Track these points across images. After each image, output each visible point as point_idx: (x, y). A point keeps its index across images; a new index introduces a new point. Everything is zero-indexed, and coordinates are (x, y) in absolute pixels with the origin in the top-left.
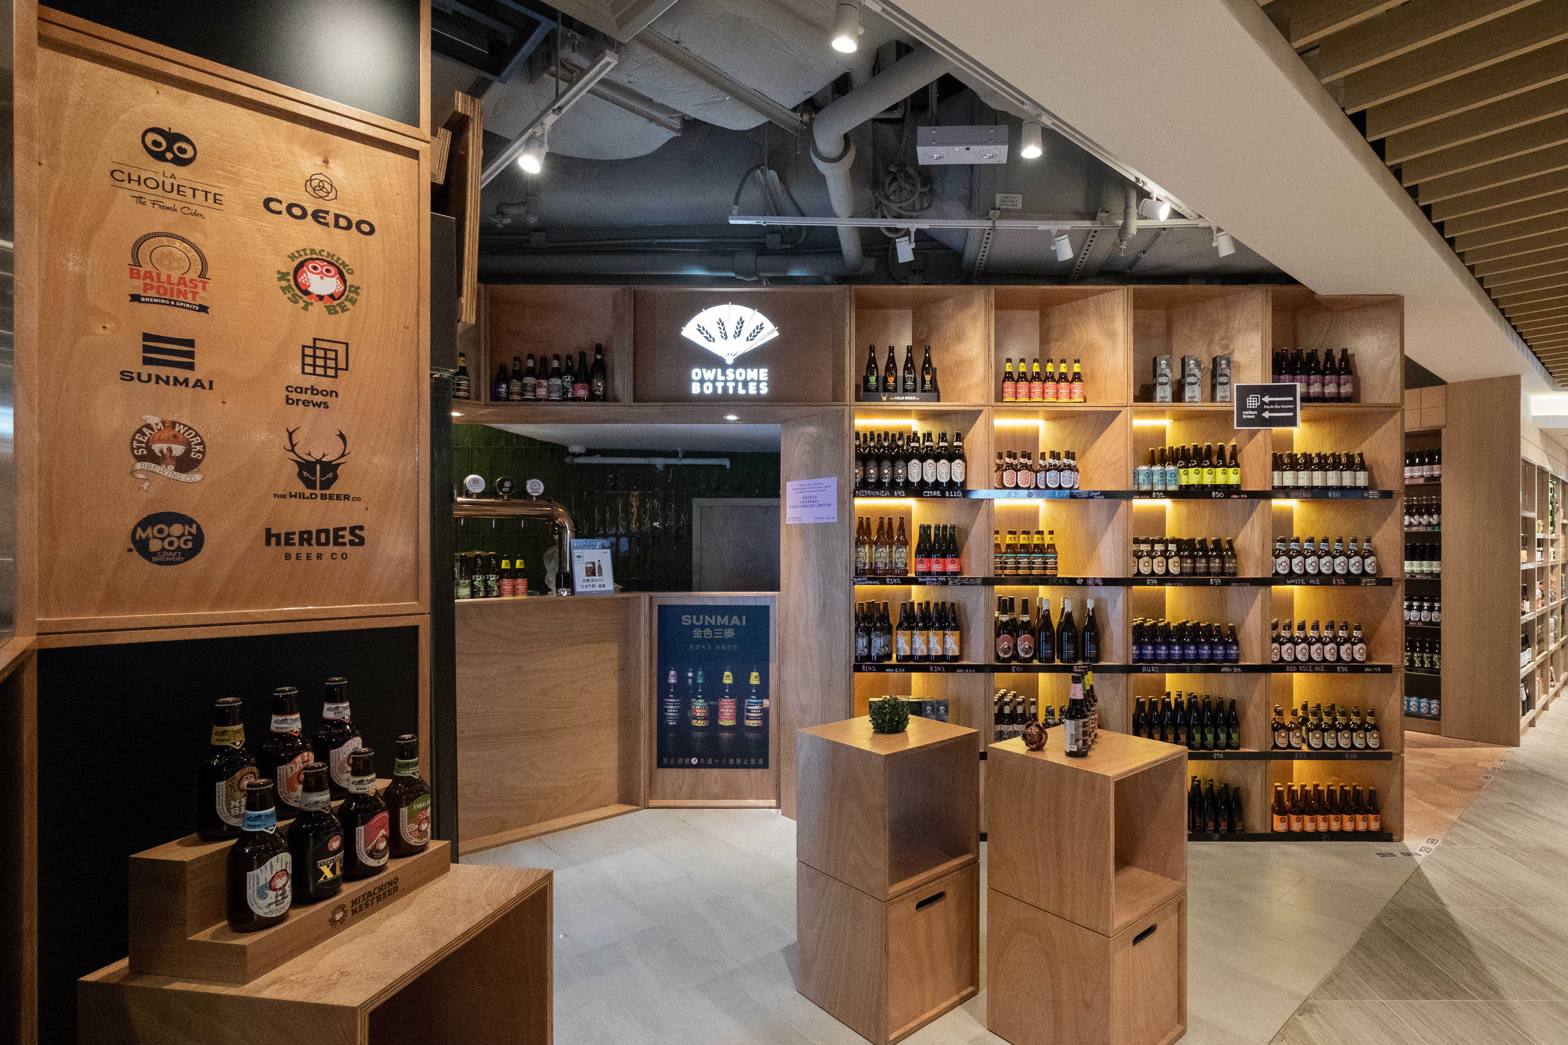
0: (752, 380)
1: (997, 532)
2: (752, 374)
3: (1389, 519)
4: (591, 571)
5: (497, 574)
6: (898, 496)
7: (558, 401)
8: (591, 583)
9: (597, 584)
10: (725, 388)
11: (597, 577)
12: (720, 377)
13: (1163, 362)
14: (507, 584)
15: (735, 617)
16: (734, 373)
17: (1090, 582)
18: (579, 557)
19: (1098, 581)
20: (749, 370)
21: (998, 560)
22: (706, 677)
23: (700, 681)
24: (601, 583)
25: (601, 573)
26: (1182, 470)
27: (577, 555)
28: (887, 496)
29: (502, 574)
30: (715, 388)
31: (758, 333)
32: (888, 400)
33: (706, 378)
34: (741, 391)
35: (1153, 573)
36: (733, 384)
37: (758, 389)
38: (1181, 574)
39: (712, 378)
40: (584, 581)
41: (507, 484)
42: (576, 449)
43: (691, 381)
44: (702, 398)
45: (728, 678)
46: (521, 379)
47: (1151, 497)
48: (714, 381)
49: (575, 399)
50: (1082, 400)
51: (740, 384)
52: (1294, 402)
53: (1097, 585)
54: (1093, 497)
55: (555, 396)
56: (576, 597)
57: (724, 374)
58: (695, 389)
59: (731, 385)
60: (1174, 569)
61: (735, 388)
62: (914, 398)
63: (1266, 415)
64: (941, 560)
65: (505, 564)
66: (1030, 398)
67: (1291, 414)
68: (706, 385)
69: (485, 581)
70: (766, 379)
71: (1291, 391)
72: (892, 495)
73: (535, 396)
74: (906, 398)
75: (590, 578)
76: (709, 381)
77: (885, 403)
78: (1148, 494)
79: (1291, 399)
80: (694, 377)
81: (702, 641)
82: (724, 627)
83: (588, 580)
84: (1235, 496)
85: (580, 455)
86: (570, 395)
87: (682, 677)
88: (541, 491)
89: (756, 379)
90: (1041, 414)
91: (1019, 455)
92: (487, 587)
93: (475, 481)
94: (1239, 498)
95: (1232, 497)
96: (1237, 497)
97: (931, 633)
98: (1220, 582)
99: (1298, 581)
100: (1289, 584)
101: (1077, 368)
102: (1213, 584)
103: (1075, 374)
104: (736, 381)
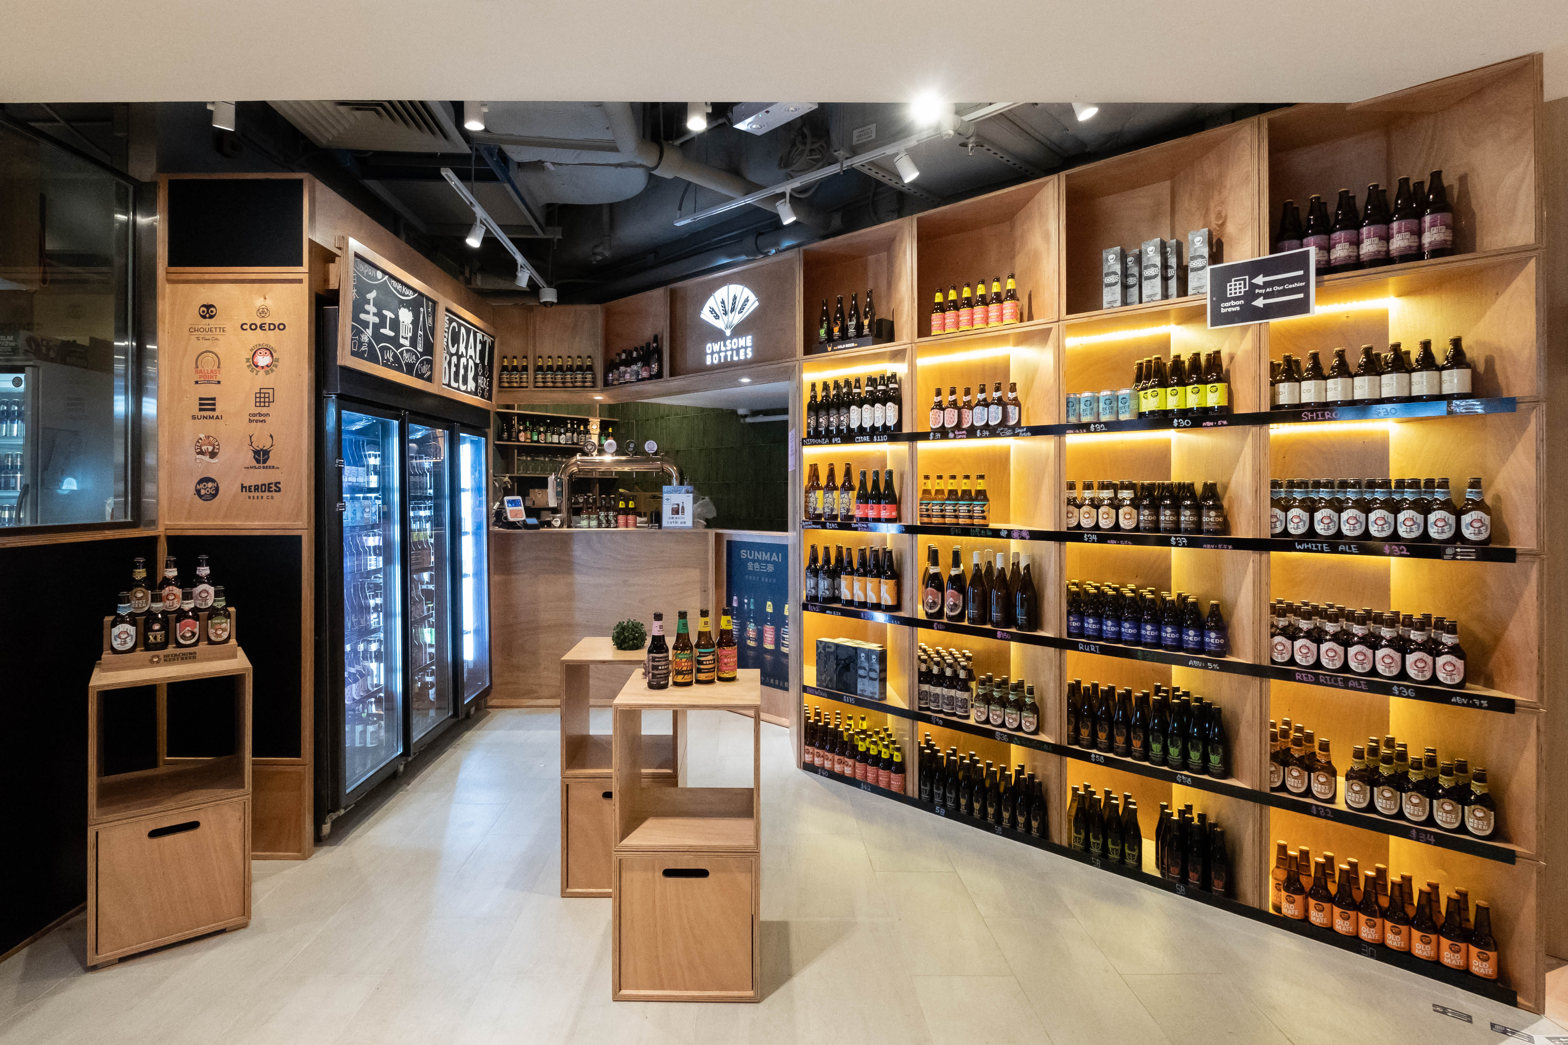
0: (742, 347)
1: (927, 477)
2: (742, 342)
4: (676, 511)
5: (615, 511)
6: (836, 443)
7: (635, 381)
8: (675, 520)
9: (679, 521)
10: (726, 357)
11: (680, 516)
12: (723, 349)
13: (1111, 257)
14: (621, 519)
15: (774, 554)
16: (731, 343)
17: (1015, 534)
18: (668, 499)
19: (1024, 534)
20: (740, 339)
21: (923, 507)
22: (755, 603)
23: (752, 607)
24: (683, 520)
25: (684, 513)
27: (666, 498)
28: (827, 444)
29: (620, 511)
30: (720, 357)
31: (746, 305)
32: (833, 350)
33: (715, 350)
34: (735, 358)
35: (1097, 527)
36: (731, 353)
37: (746, 354)
38: (1137, 528)
39: (718, 350)
40: (669, 518)
41: (632, 445)
42: (741, 411)
44: (713, 368)
45: (769, 608)
46: (619, 369)
47: (1089, 431)
48: (719, 352)
49: (643, 379)
51: (735, 352)
52: (1306, 278)
53: (1023, 538)
54: (1018, 435)
55: (634, 378)
56: (663, 530)
57: (725, 345)
58: (709, 361)
59: (729, 353)
60: (1126, 523)
61: (732, 356)
62: (853, 345)
63: (1260, 303)
64: (875, 506)
65: (622, 505)
66: (958, 328)
67: (1301, 296)
68: (715, 356)
69: (607, 516)
70: (751, 344)
71: (1302, 261)
73: (624, 380)
74: (848, 346)
75: (674, 516)
76: (716, 352)
77: (830, 354)
78: (1084, 427)
79: (1301, 273)
80: (708, 351)
81: (754, 573)
82: (767, 562)
83: (672, 518)
84: (1208, 424)
86: (640, 377)
87: (741, 603)
88: (655, 448)
89: (745, 345)
92: (608, 521)
93: (610, 444)
94: (1214, 426)
95: (1204, 424)
96: (1212, 424)
97: (868, 579)
98: (1185, 541)
99: (1317, 547)
100: (1300, 550)
101: (1010, 284)
102: (1174, 543)
103: (1009, 291)
104: (732, 350)
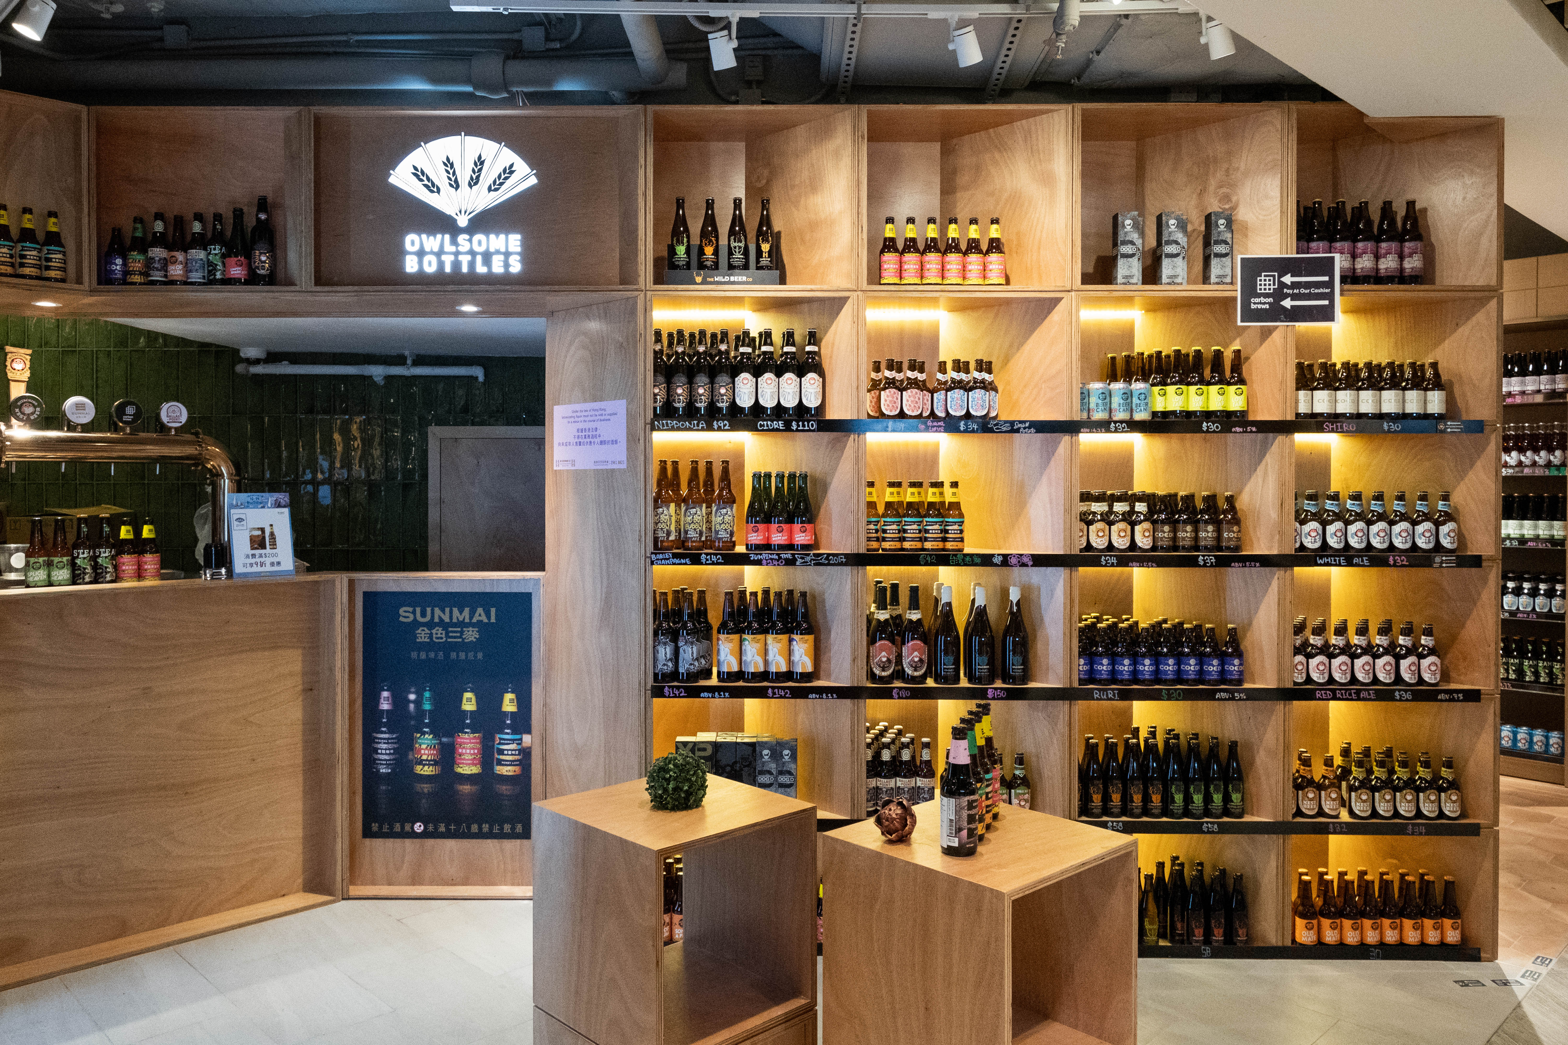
0: (498, 252)
1: (871, 484)
2: (497, 242)
3: (1478, 464)
4: (259, 542)
5: (113, 546)
6: (719, 429)
7: (200, 284)
8: (258, 560)
9: (268, 561)
10: (456, 264)
11: (268, 551)
12: (449, 248)
13: (1129, 222)
14: (128, 562)
15: (480, 611)
16: (470, 241)
17: (1013, 561)
18: (240, 520)
19: (1025, 560)
20: (492, 237)
21: (872, 527)
22: (436, 700)
23: (427, 706)
24: (275, 560)
25: (274, 545)
26: (1156, 389)
27: (236, 517)
28: (703, 429)
29: (120, 547)
30: (441, 263)
31: (506, 178)
32: (704, 282)
33: (427, 249)
34: (481, 269)
35: (1110, 547)
36: (469, 257)
37: (507, 265)
38: (1154, 548)
39: (436, 249)
40: (248, 556)
41: (131, 410)
42: (251, 352)
43: (403, 253)
44: (421, 280)
45: (469, 702)
46: (144, 251)
47: (1108, 430)
48: (439, 254)
49: (228, 281)
50: (1003, 281)
51: (479, 258)
52: (1331, 285)
53: (1024, 565)
54: (1017, 431)
55: (196, 276)
56: (236, 580)
57: (454, 243)
58: (411, 265)
59: (465, 259)
60: (1143, 541)
61: (472, 264)
62: (744, 279)
63: (1287, 303)
64: (785, 526)
65: (125, 532)
66: (922, 278)
67: (1327, 302)
68: (426, 259)
69: (94, 558)
70: (519, 249)
71: (1327, 266)
72: (710, 428)
73: (166, 276)
74: (732, 279)
75: (257, 552)
76: (432, 253)
77: (698, 289)
78: (1105, 426)
79: (1326, 278)
80: (408, 246)
81: (430, 646)
82: (462, 624)
83: (254, 556)
84: (1238, 429)
85: (257, 362)
86: (219, 276)
87: (399, 701)
88: (184, 419)
89: (503, 250)
90: (942, 302)
91: (905, 366)
92: (96, 567)
93: (79, 406)
94: (1244, 432)
95: (1233, 430)
96: (1241, 430)
97: (770, 638)
98: (1213, 560)
99: (1335, 560)
100: (1321, 565)
101: (994, 232)
102: (1202, 563)
103: (992, 240)
104: (472, 253)
